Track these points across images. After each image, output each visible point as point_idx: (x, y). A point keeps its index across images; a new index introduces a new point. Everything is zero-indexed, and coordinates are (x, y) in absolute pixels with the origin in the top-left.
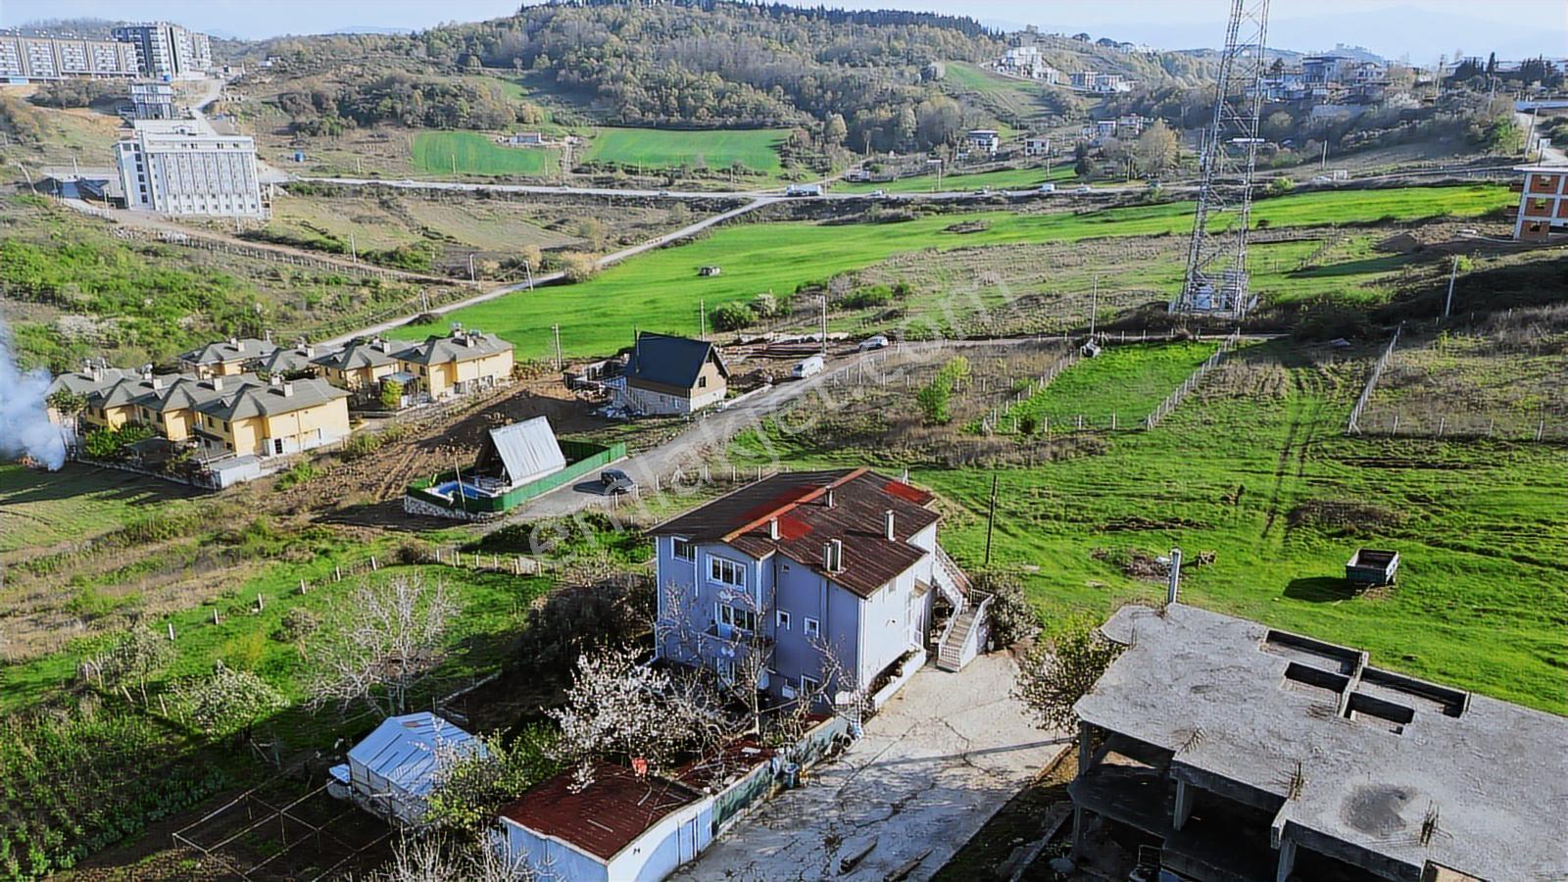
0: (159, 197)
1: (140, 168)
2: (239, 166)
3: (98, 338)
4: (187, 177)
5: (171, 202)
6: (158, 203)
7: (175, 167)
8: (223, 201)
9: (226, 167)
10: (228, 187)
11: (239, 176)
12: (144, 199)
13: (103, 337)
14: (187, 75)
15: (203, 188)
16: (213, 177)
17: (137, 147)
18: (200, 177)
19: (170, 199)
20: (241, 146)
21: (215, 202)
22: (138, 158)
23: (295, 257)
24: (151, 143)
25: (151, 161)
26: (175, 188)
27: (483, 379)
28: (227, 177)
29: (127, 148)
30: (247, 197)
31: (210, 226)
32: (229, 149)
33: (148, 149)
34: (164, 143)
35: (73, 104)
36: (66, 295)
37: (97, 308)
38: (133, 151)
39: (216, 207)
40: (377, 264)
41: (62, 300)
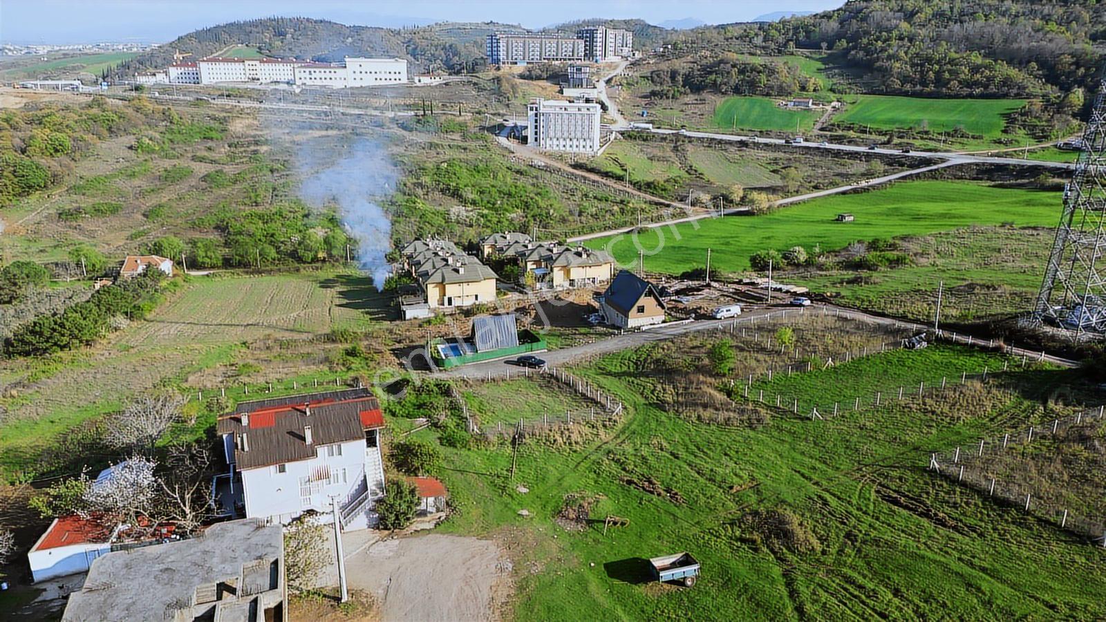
0: (543, 139)
1: (536, 121)
2: (587, 122)
3: (465, 221)
4: (558, 128)
5: (549, 142)
6: (542, 142)
7: (553, 122)
8: (575, 142)
9: (579, 122)
10: (579, 135)
11: (586, 129)
12: (536, 140)
13: (468, 220)
14: (611, 58)
15: (566, 135)
16: (573, 128)
17: (536, 110)
18: (565, 128)
19: (548, 140)
20: (591, 109)
21: (571, 143)
22: (536, 115)
23: (594, 181)
24: (544, 106)
25: (542, 117)
26: (552, 134)
27: (589, 279)
28: (579, 128)
29: (531, 109)
30: (588, 141)
31: (561, 158)
32: (584, 111)
33: (542, 110)
34: (551, 107)
35: (539, 78)
36: (464, 194)
37: (474, 203)
38: (534, 112)
39: (571, 146)
40: (639, 189)
41: (461, 196)
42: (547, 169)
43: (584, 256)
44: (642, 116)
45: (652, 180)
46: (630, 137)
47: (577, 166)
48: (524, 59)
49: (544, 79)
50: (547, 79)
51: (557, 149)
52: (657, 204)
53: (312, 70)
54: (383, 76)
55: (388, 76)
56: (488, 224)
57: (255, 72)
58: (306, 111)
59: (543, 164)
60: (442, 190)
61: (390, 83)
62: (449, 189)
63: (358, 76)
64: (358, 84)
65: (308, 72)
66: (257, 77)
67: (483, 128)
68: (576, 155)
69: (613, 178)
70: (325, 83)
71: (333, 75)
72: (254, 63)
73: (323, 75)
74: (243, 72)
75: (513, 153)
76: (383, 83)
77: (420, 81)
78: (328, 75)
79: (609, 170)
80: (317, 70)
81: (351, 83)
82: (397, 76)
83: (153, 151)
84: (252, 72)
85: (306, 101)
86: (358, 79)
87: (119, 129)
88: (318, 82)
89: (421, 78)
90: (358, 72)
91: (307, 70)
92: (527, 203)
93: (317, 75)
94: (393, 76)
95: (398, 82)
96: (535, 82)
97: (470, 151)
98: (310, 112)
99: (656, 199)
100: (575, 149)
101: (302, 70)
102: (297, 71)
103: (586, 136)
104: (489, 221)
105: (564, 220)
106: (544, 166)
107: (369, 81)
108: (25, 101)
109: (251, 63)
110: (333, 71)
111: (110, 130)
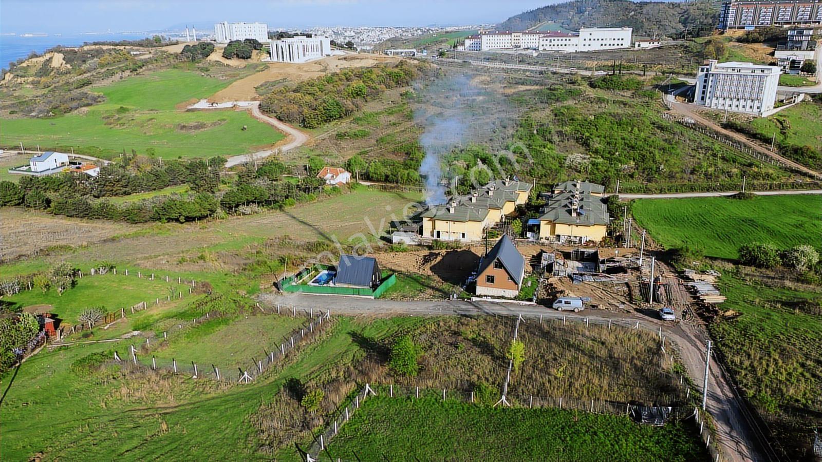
0: (709, 98)
1: (705, 81)
2: (757, 84)
3: (576, 167)
4: (727, 88)
5: (714, 101)
6: (708, 101)
7: (722, 82)
8: (742, 102)
9: (749, 84)
10: (747, 95)
11: (756, 90)
12: (703, 98)
13: (579, 166)
15: (740, 96)
16: (741, 89)
17: (707, 70)
18: (734, 88)
19: (714, 99)
20: (766, 71)
21: (737, 103)
22: (706, 76)
24: (716, 68)
25: (711, 78)
26: (718, 93)
28: (748, 89)
29: (702, 70)
30: (756, 102)
31: (715, 116)
32: (758, 73)
33: (713, 71)
34: (723, 68)
35: (755, 41)
36: (591, 143)
37: (596, 152)
38: (705, 72)
39: (737, 106)
40: (784, 155)
41: (588, 145)
42: (695, 127)
43: (574, 214)
45: (802, 146)
47: (729, 126)
48: (753, 24)
49: (760, 42)
50: (764, 42)
51: (729, 108)
52: (793, 171)
53: (552, 39)
54: (608, 42)
55: (612, 42)
56: (595, 172)
57: (518, 41)
58: (529, 70)
59: (693, 122)
60: (577, 139)
61: (612, 47)
62: (582, 138)
63: (587, 42)
64: (585, 49)
65: (549, 40)
66: (519, 45)
67: (657, 86)
68: (735, 114)
69: (760, 139)
70: (561, 48)
71: (567, 42)
72: (518, 34)
73: (560, 43)
74: (509, 41)
75: (669, 110)
76: (608, 47)
77: (639, 46)
78: (564, 42)
79: (759, 131)
80: (556, 39)
81: (581, 49)
82: (620, 42)
83: (413, 98)
84: (515, 41)
85: (537, 62)
86: (587, 45)
87: (403, 82)
88: (555, 48)
89: (641, 43)
90: (588, 39)
91: (549, 39)
92: (644, 156)
93: (556, 43)
94: (616, 42)
95: (620, 46)
96: (750, 46)
97: (630, 106)
98: (532, 71)
99: (794, 165)
100: (734, 109)
101: (545, 39)
102: (541, 39)
103: (754, 97)
104: (597, 169)
105: (671, 176)
106: (694, 124)
107: (596, 46)
109: (516, 34)
110: (568, 39)
111: (397, 82)
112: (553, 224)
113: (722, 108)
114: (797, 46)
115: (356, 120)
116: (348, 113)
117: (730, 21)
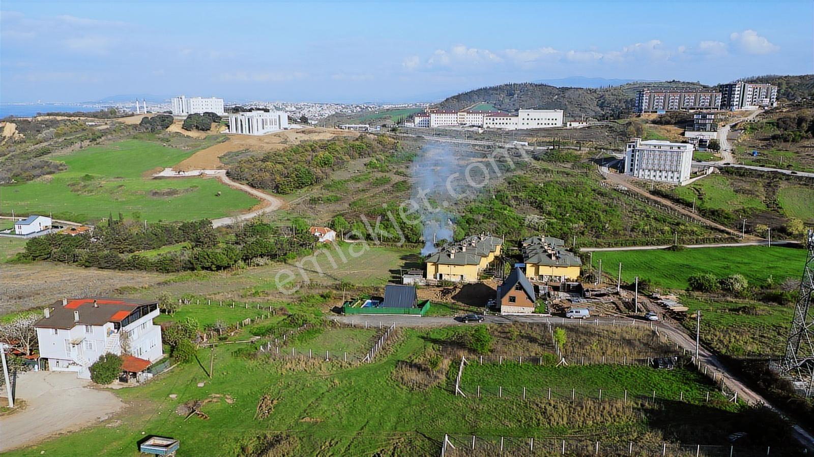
0: (637, 170)
1: (633, 156)
2: (675, 158)
3: (535, 226)
4: (650, 161)
5: (641, 172)
6: (636, 172)
7: (646, 157)
8: (664, 174)
9: (669, 158)
10: (668, 168)
11: (675, 163)
12: (631, 170)
13: (537, 225)
14: (747, 107)
15: (662, 167)
16: (662, 162)
17: (634, 147)
18: (656, 162)
20: (682, 148)
21: (660, 174)
22: (633, 151)
23: (664, 205)
24: (640, 145)
25: (637, 153)
26: (644, 166)
28: (668, 163)
29: (630, 147)
30: (676, 173)
31: (644, 185)
32: (675, 149)
33: (638, 147)
34: (646, 145)
35: (668, 123)
36: (544, 207)
37: (549, 213)
38: (632, 148)
39: (660, 177)
40: (703, 216)
41: (542, 208)
42: (628, 193)
43: (554, 258)
44: (753, 155)
45: (717, 209)
46: (727, 172)
47: (655, 192)
48: (663, 109)
49: (672, 124)
50: (675, 124)
51: (654, 178)
52: (712, 229)
53: (495, 118)
54: (544, 122)
55: (547, 122)
56: (551, 230)
57: (463, 120)
58: (477, 145)
59: (626, 189)
60: (531, 203)
61: (548, 126)
62: (536, 202)
63: (526, 121)
64: (525, 127)
65: (492, 119)
66: (464, 123)
67: (592, 160)
68: (659, 183)
69: (683, 203)
70: (502, 126)
71: (508, 121)
72: (463, 114)
73: (502, 121)
74: (455, 119)
75: (605, 179)
76: (543, 126)
77: (570, 125)
78: (505, 121)
79: (680, 197)
80: (498, 118)
81: (520, 127)
82: (554, 122)
83: (376, 167)
84: (461, 120)
85: (484, 138)
86: (525, 124)
87: (365, 154)
88: (498, 126)
89: (572, 123)
90: (526, 119)
91: (492, 118)
92: (590, 217)
93: (498, 121)
94: (550, 122)
95: (554, 126)
96: (663, 127)
97: (572, 176)
98: (480, 146)
99: (714, 225)
100: (658, 179)
101: (488, 118)
102: (485, 118)
103: (674, 168)
104: (553, 228)
105: (615, 233)
106: (628, 191)
107: (533, 125)
108: (334, 135)
109: (461, 114)
110: (508, 118)
111: (360, 154)
112: (537, 266)
113: (648, 178)
114: (702, 127)
115: (327, 187)
116: (318, 180)
117: (644, 106)
